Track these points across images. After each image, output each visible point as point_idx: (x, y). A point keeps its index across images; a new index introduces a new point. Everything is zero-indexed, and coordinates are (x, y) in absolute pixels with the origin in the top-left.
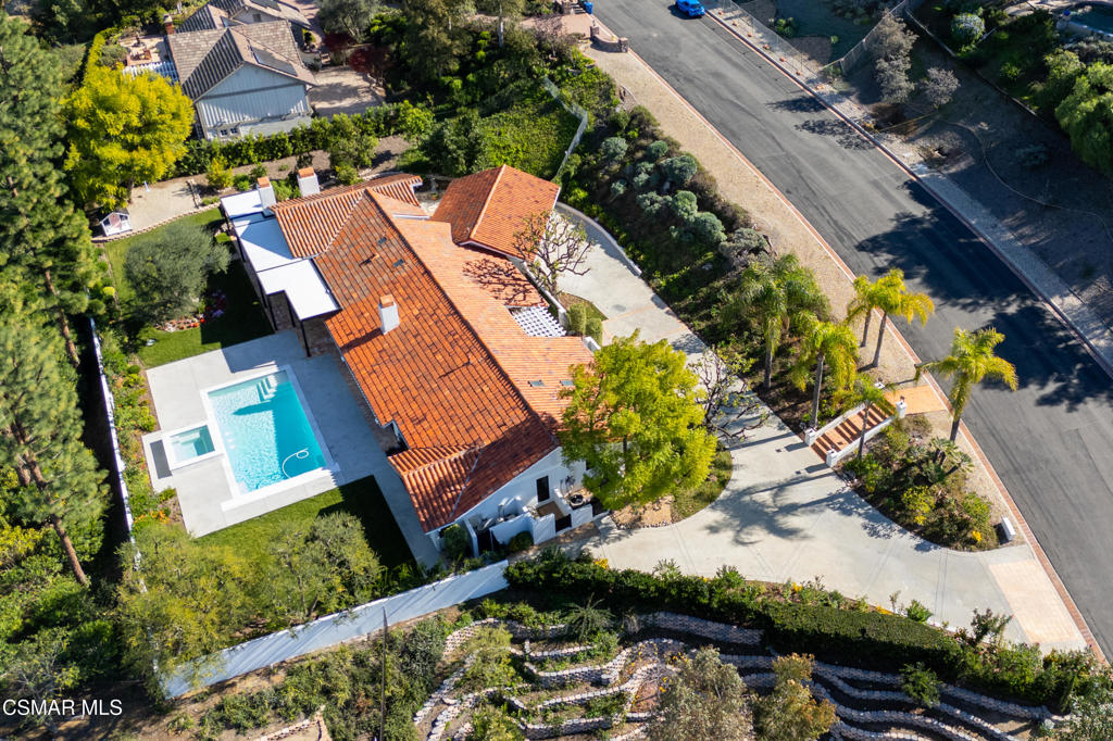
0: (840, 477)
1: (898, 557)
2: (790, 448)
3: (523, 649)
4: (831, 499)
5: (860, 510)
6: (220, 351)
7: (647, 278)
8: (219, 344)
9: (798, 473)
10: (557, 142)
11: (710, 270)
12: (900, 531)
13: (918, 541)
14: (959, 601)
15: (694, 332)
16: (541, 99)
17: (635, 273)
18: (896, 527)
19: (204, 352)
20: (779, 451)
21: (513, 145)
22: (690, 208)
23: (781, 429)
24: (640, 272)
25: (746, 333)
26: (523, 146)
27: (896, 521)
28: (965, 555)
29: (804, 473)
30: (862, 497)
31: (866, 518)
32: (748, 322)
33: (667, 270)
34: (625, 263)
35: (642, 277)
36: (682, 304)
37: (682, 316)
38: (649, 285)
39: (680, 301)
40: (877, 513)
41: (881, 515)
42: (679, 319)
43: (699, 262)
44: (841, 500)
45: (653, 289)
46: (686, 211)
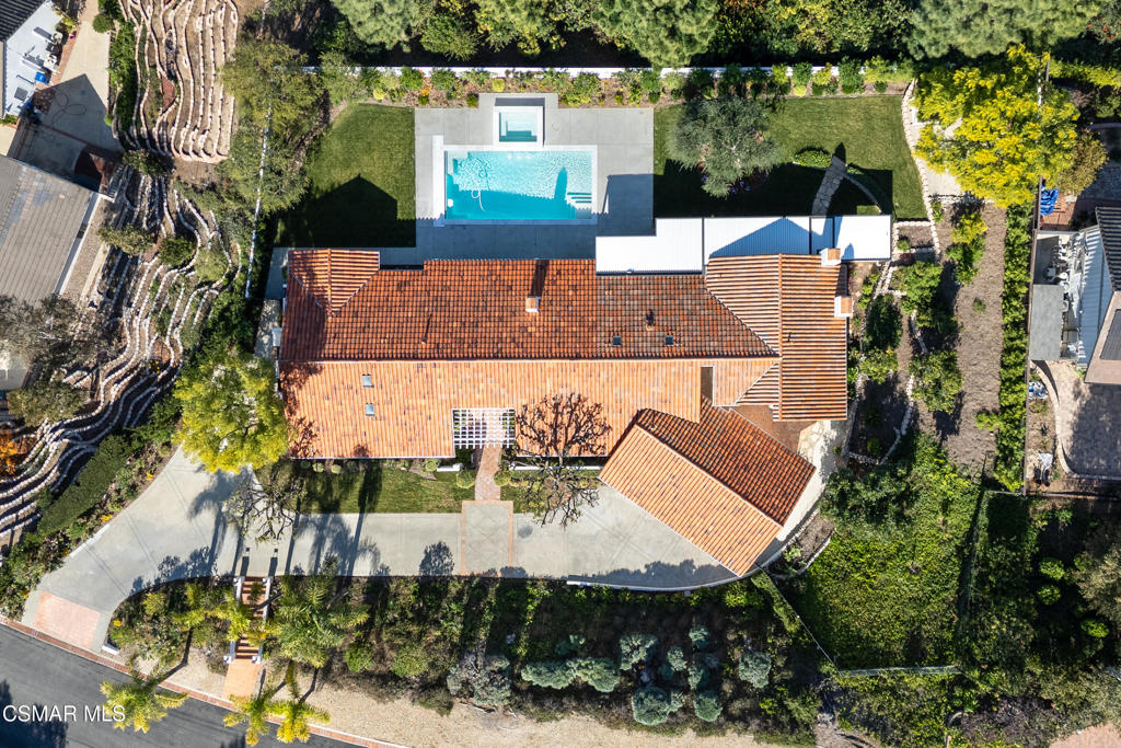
0: (226, 576)
1: (142, 562)
2: (274, 562)
3: (216, 289)
4: (212, 554)
5: (190, 567)
6: (652, 172)
7: (556, 585)
8: (661, 173)
9: (248, 549)
10: (846, 626)
11: (505, 638)
12: (159, 579)
13: (144, 585)
14: (91, 572)
15: (452, 577)
16: (939, 651)
17: (572, 578)
18: (163, 580)
19: (655, 158)
20: (276, 551)
21: (881, 576)
22: (585, 673)
23: (297, 569)
24: (569, 583)
25: (410, 615)
26: (871, 586)
27: (167, 584)
28: (116, 606)
29: (245, 554)
30: (201, 578)
31: (183, 565)
32: (419, 625)
33: (546, 606)
34: (594, 578)
35: (563, 581)
36: (492, 590)
37: (477, 579)
38: (545, 579)
39: (498, 590)
40: (182, 577)
41: (178, 578)
42: (478, 575)
43: (524, 637)
44: (207, 561)
45: (538, 580)
46: (586, 667)
